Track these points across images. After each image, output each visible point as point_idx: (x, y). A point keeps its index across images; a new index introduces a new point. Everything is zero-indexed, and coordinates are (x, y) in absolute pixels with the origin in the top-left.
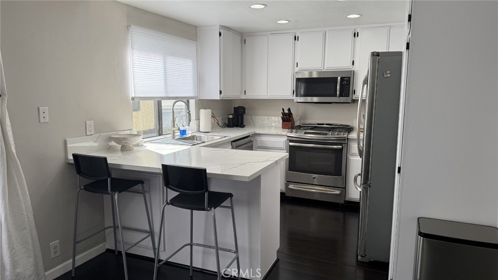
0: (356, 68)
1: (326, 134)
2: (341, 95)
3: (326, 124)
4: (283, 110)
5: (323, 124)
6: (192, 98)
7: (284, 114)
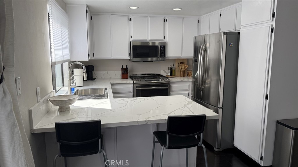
0: (166, 40)
1: (159, 80)
2: (160, 57)
3: (147, 74)
4: (122, 66)
5: (145, 74)
6: (65, 61)
7: (123, 69)
